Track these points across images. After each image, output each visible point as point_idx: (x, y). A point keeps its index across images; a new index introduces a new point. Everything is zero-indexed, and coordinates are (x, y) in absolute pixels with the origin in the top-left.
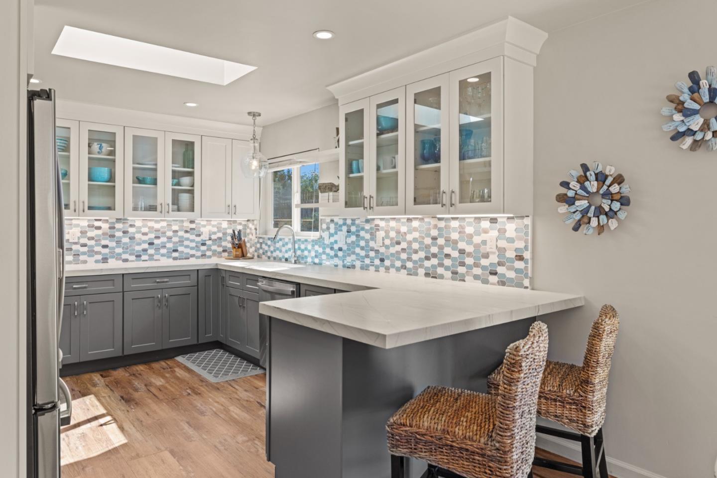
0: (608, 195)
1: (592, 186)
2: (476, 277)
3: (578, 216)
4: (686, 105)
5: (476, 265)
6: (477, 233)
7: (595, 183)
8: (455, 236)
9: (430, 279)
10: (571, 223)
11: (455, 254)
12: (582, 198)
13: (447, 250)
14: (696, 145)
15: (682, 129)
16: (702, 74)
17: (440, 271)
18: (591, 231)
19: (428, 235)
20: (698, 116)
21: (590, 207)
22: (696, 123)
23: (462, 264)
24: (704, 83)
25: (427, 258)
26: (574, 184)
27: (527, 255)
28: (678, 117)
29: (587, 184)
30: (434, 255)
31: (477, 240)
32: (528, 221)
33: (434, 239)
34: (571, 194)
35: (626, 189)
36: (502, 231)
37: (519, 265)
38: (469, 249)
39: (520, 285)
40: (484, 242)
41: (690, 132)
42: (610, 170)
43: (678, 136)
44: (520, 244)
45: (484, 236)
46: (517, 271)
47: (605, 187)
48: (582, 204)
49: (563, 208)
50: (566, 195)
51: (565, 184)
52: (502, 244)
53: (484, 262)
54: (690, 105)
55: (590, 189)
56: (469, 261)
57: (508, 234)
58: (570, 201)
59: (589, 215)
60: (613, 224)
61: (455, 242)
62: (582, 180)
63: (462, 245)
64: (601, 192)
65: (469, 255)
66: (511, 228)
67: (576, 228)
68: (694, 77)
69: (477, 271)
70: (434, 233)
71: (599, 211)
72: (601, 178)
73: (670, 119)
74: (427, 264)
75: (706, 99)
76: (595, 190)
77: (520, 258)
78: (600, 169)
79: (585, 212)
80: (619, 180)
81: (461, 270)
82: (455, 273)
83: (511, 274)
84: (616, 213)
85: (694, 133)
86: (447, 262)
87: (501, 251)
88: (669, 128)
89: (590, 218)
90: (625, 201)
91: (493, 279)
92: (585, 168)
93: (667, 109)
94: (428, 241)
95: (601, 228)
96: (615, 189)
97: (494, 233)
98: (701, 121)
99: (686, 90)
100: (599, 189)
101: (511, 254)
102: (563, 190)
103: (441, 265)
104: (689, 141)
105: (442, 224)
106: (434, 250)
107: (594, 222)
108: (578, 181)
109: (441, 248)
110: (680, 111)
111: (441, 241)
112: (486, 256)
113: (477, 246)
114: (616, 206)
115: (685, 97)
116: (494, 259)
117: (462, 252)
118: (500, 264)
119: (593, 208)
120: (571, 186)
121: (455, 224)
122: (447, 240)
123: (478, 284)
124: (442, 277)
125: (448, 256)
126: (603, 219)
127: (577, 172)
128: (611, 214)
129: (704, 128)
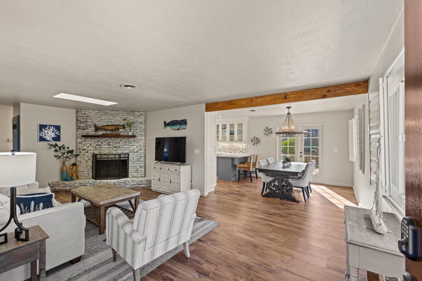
0: (257, 141)
1: (255, 139)
2: (238, 152)
5: (238, 150)
6: (239, 145)
8: (235, 146)
9: (230, 153)
10: (253, 144)
11: (235, 149)
13: (233, 148)
14: (267, 135)
17: (232, 152)
19: (230, 146)
22: (267, 133)
23: (236, 150)
24: (268, 128)
25: (229, 150)
26: (253, 139)
27: (246, 149)
28: (265, 132)
30: (231, 149)
31: (238, 147)
32: (246, 144)
33: (231, 146)
34: (253, 140)
35: (259, 140)
36: (242, 145)
37: (245, 150)
38: (237, 148)
39: (245, 153)
40: (240, 147)
41: (266, 134)
42: (258, 138)
43: (265, 134)
44: (245, 147)
45: (240, 146)
46: (245, 151)
48: (254, 142)
49: (252, 142)
51: (252, 139)
52: (243, 147)
53: (240, 150)
54: (266, 131)
56: (237, 150)
57: (243, 146)
58: (253, 141)
60: (258, 144)
61: (235, 147)
62: (254, 139)
63: (236, 147)
65: (237, 149)
66: (244, 145)
67: (253, 145)
68: (267, 127)
69: (238, 151)
70: (231, 145)
71: (256, 143)
72: (257, 138)
74: (230, 151)
75: (268, 130)
77: (245, 149)
79: (254, 143)
80: (259, 139)
81: (236, 151)
82: (235, 152)
83: (244, 152)
86: (233, 150)
87: (242, 148)
88: (264, 133)
90: (259, 142)
91: (241, 152)
92: (255, 137)
93: (264, 131)
94: (230, 147)
95: (256, 145)
96: (258, 140)
97: (241, 146)
101: (244, 149)
102: (252, 140)
103: (232, 151)
104: (266, 135)
105: (232, 144)
106: (231, 148)
107: (256, 144)
109: (232, 148)
111: (232, 147)
112: (240, 149)
113: (238, 148)
114: (258, 142)
115: (266, 130)
116: (241, 149)
117: (236, 149)
118: (242, 150)
121: (235, 144)
122: (233, 147)
123: (239, 153)
124: (232, 153)
125: (233, 149)
126: (257, 144)
127: (253, 138)
128: (258, 143)
129: (268, 133)
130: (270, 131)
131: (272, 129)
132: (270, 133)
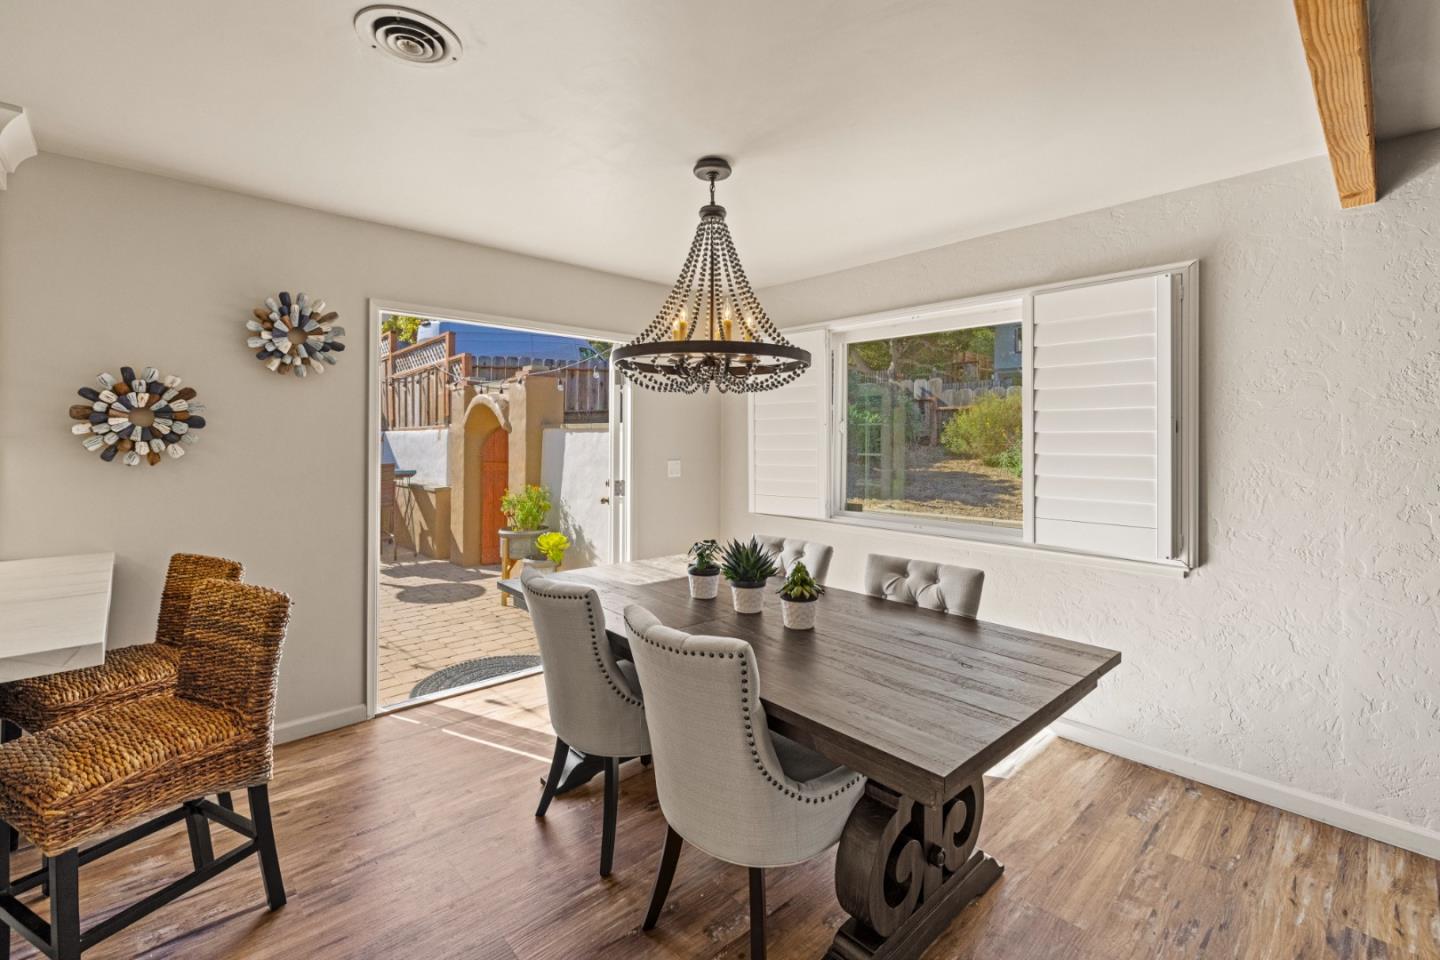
0: (165, 412)
1: (139, 399)
3: (111, 440)
4: (276, 325)
7: (146, 396)
10: (98, 449)
12: (121, 414)
14: (284, 368)
15: (270, 348)
16: (293, 299)
18: (136, 461)
20: (286, 339)
21: (132, 427)
22: (284, 345)
24: (295, 308)
26: (107, 395)
28: (265, 335)
29: (132, 396)
34: (99, 407)
35: (198, 407)
41: (278, 353)
42: (173, 382)
43: (263, 354)
47: (163, 403)
48: (119, 423)
49: (82, 428)
50: (91, 408)
51: (86, 393)
54: (279, 325)
55: (134, 403)
58: (96, 419)
59: (132, 438)
60: (176, 451)
62: (124, 388)
64: (154, 407)
67: (107, 457)
68: (284, 298)
71: (150, 433)
72: (156, 389)
73: (258, 334)
75: (295, 323)
76: (142, 404)
78: (156, 377)
79: (124, 436)
80: (187, 394)
84: (179, 437)
85: (282, 355)
88: (254, 343)
89: (134, 443)
90: (197, 423)
92: (128, 375)
93: (255, 323)
95: (153, 458)
96: (179, 406)
98: (289, 345)
99: (276, 308)
100: (149, 404)
102: (84, 402)
104: (275, 363)
107: (143, 448)
108: (114, 390)
110: (269, 330)
114: (182, 428)
115: (275, 316)
119: (139, 429)
120: (101, 397)
126: (158, 444)
127: (112, 378)
128: (172, 438)
129: (293, 352)
130: (318, 332)
131: (332, 316)
132: (311, 351)
